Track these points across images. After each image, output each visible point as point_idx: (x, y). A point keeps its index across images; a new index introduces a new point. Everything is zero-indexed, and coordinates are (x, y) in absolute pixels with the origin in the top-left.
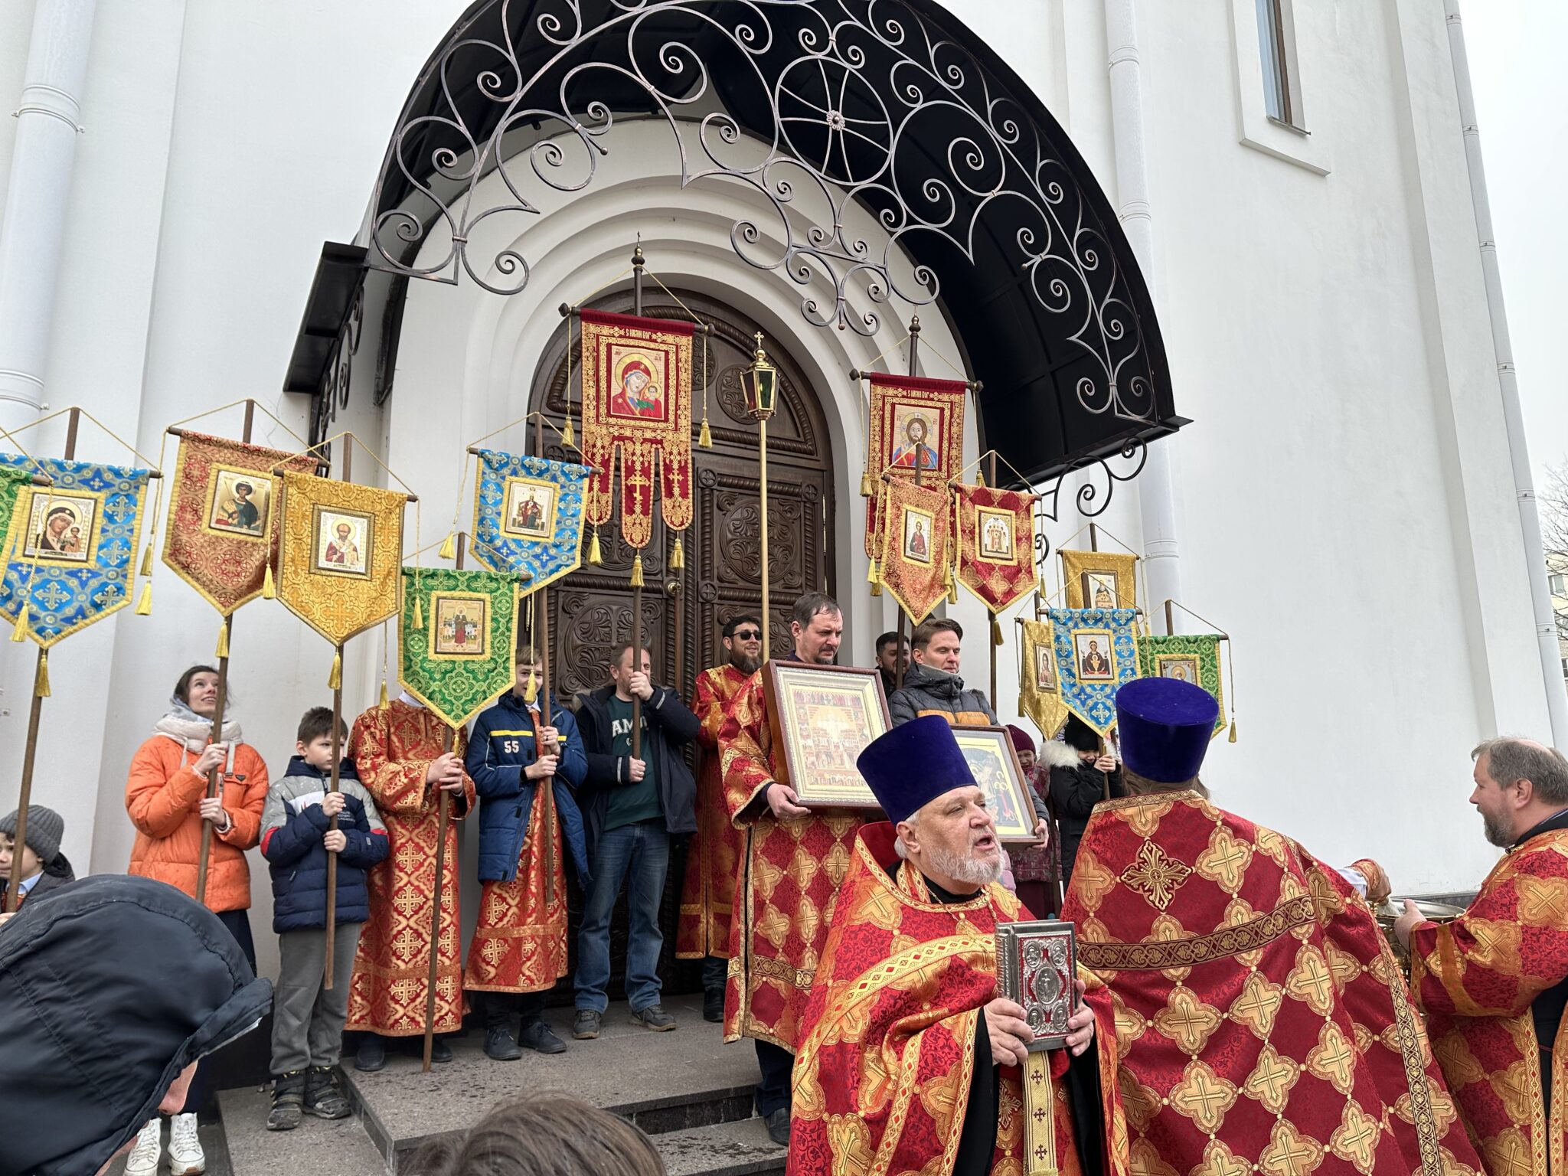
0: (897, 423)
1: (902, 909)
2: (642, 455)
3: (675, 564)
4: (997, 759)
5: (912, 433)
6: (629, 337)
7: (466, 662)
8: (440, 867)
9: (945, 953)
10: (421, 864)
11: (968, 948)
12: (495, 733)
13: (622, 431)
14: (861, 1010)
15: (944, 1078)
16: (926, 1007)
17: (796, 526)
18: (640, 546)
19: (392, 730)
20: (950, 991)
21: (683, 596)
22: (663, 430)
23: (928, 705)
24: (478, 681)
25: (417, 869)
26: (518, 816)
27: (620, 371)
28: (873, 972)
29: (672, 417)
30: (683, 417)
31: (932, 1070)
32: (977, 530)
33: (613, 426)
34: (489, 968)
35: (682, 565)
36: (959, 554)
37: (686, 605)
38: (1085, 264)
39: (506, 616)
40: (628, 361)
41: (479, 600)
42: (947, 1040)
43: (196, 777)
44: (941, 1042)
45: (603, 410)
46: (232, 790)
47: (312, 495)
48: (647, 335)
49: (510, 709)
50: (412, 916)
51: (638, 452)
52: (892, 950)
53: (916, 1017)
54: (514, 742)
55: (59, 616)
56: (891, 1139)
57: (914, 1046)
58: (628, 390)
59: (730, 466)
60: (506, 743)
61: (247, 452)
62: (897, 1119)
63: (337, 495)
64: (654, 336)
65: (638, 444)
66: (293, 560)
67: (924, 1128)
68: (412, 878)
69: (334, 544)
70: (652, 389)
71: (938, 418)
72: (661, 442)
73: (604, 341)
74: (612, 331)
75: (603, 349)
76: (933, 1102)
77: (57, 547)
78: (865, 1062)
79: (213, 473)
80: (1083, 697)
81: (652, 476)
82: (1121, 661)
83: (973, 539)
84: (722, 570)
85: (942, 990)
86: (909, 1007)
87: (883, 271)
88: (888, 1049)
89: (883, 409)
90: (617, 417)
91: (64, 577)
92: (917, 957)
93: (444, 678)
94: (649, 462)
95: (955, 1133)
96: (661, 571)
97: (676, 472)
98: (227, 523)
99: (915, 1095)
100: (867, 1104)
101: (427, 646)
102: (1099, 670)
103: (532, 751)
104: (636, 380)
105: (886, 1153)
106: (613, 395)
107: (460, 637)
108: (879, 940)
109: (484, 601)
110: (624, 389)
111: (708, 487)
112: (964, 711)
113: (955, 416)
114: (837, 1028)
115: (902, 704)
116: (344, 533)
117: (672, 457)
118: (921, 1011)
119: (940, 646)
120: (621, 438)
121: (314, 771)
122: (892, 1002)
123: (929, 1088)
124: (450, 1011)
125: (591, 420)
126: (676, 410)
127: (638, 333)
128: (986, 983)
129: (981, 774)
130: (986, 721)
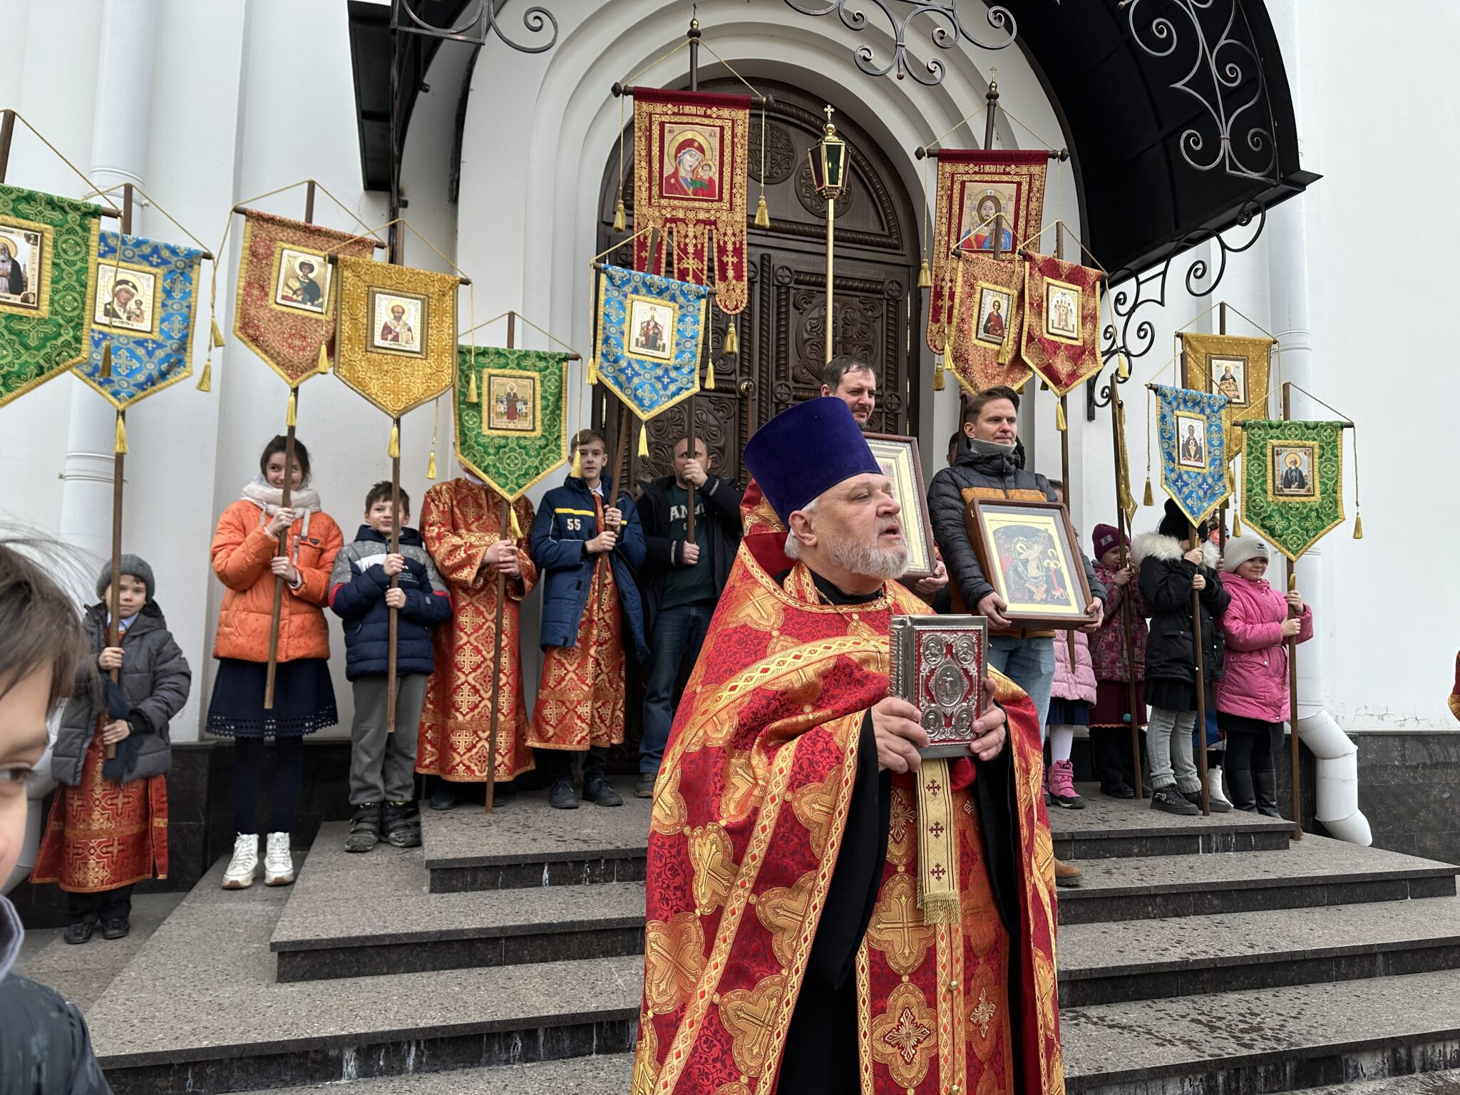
0: (967, 202)
1: (785, 610)
2: (695, 237)
3: (729, 349)
4: (1050, 537)
5: (985, 213)
6: (683, 114)
7: (519, 438)
8: (499, 631)
9: (830, 653)
10: (481, 627)
11: (860, 647)
12: (559, 511)
13: (674, 213)
14: (729, 713)
15: (821, 785)
16: (805, 708)
17: (877, 325)
19: (455, 503)
21: (756, 397)
22: (717, 210)
23: (974, 483)
24: (530, 457)
25: (476, 631)
26: (578, 588)
27: (673, 151)
29: (726, 196)
30: (738, 196)
31: (808, 776)
32: (1045, 304)
33: (665, 208)
34: (548, 728)
35: (736, 349)
36: (1025, 329)
37: (760, 406)
39: (556, 394)
40: (681, 139)
41: (529, 378)
42: (827, 743)
43: (266, 537)
45: (655, 190)
46: (306, 551)
47: (367, 278)
48: (701, 111)
49: (574, 490)
50: (470, 673)
51: (691, 234)
53: (793, 720)
54: (576, 521)
55: (131, 381)
56: (756, 852)
57: (787, 751)
58: (681, 169)
59: (806, 263)
60: (569, 520)
61: (309, 232)
62: (764, 829)
63: (391, 278)
64: (709, 112)
65: (691, 226)
66: (350, 339)
67: (796, 839)
68: (472, 639)
69: (389, 324)
70: (706, 168)
71: (1015, 193)
72: (714, 223)
73: (656, 119)
74: (665, 109)
75: (656, 128)
76: (807, 810)
77: (124, 317)
78: (732, 769)
79: (278, 251)
81: (706, 258)
83: (1040, 314)
84: (798, 371)
85: (827, 691)
86: (788, 710)
87: (950, 13)
88: (759, 755)
89: (952, 188)
90: (669, 198)
91: (132, 346)
92: (797, 657)
93: (498, 453)
94: (702, 245)
95: (832, 846)
96: (735, 371)
97: (730, 254)
98: (291, 300)
99: (786, 802)
100: (730, 812)
101: (481, 422)
102: (1195, 456)
103: (592, 530)
104: (689, 159)
105: (751, 868)
106: (665, 175)
107: (512, 414)
108: (756, 641)
109: (533, 379)
110: (677, 170)
111: (784, 284)
112: (1016, 488)
113: (1035, 189)
114: (701, 733)
116: (398, 314)
117: (726, 239)
118: (802, 712)
119: (991, 415)
120: (674, 220)
121: (379, 536)
122: (765, 702)
123: (803, 795)
124: (503, 762)
125: (643, 203)
126: (732, 189)
127: (693, 109)
128: (878, 683)
129: (1030, 551)
130: (1043, 499)
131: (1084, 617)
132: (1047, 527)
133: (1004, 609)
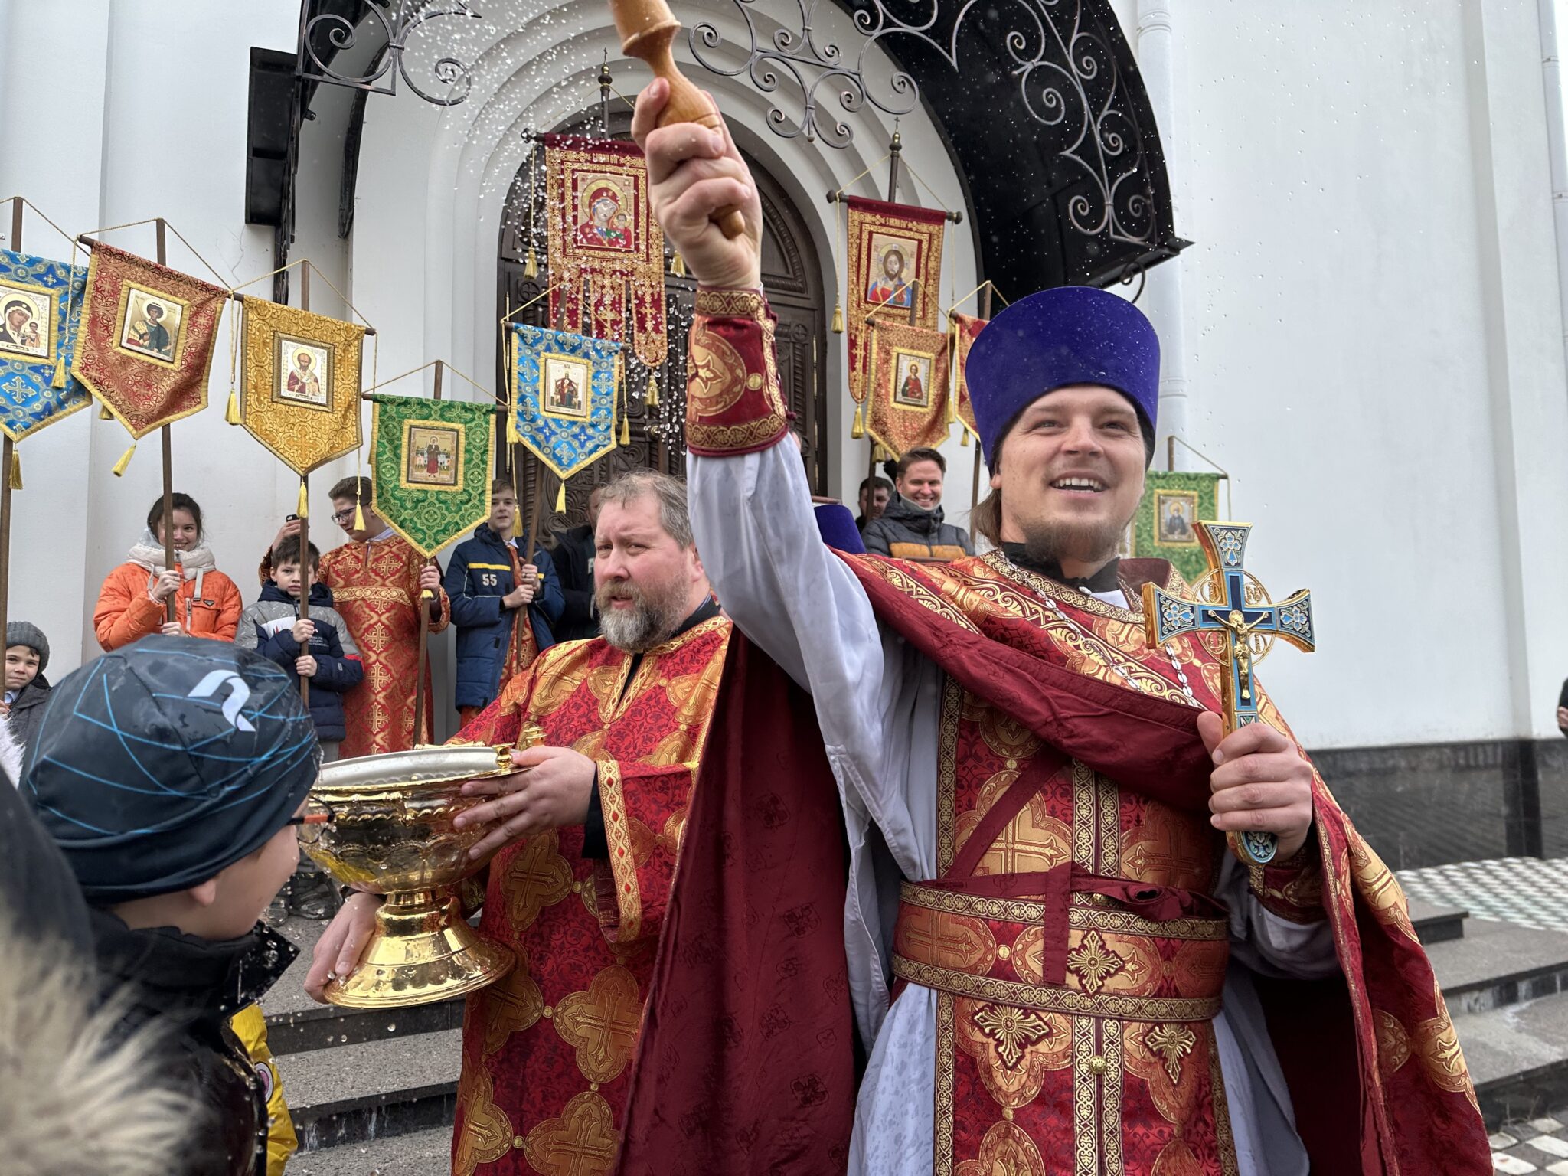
2: (612, 288)
3: (650, 402)
5: (889, 266)
6: (596, 163)
7: (438, 492)
10: (388, 686)
12: (472, 566)
13: (590, 263)
22: (633, 261)
23: (902, 538)
24: (450, 512)
27: (586, 201)
29: (642, 247)
30: (654, 247)
33: (581, 258)
38: (1079, 71)
39: (481, 447)
40: (594, 187)
41: (452, 430)
43: (150, 602)
46: (200, 614)
47: (273, 323)
48: (615, 160)
49: (486, 543)
51: (608, 285)
54: (492, 576)
58: (596, 218)
60: (484, 576)
61: (162, 274)
63: (297, 324)
64: (622, 160)
65: (607, 276)
66: (256, 388)
69: (296, 373)
71: (915, 251)
72: (631, 274)
73: (568, 166)
74: (577, 157)
75: (568, 176)
77: (18, 340)
79: (125, 290)
81: (624, 310)
87: (856, 77)
89: (861, 237)
90: (584, 247)
93: (416, 507)
94: (620, 296)
97: (648, 306)
98: (137, 344)
101: (399, 475)
103: (509, 584)
104: (603, 208)
106: (579, 225)
107: (433, 467)
109: (457, 431)
110: (591, 219)
112: (940, 544)
113: (934, 249)
115: (876, 535)
116: (304, 363)
117: (644, 290)
120: (590, 271)
121: (285, 597)
125: (558, 252)
126: (648, 239)
127: (606, 157)
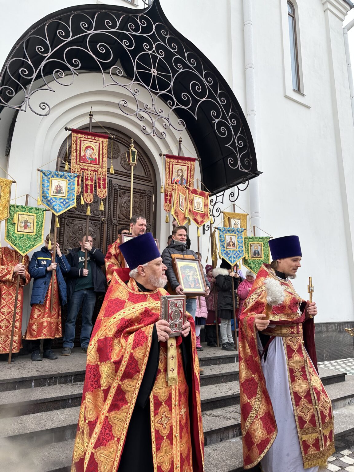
0: (174, 170)
1: (129, 293)
2: (91, 175)
3: (101, 209)
4: (195, 269)
5: (179, 173)
6: (87, 138)
7: (27, 235)
8: (17, 299)
9: (143, 307)
10: (11, 299)
11: (150, 305)
12: (39, 258)
13: (84, 167)
14: (113, 326)
15: (141, 347)
16: (136, 324)
17: (144, 203)
18: (89, 203)
19: (4, 256)
20: (145, 319)
21: (107, 223)
22: (98, 168)
23: (175, 253)
24: (31, 241)
25: (9, 301)
26: (45, 284)
27: (84, 149)
28: (118, 313)
29: (101, 164)
30: (104, 164)
31: (138, 344)
33: (81, 165)
34: (35, 332)
35: (103, 209)
36: (188, 208)
37: (108, 226)
38: (231, 123)
39: (41, 221)
40: (86, 145)
41: (32, 216)
42: (143, 334)
44: (141, 335)
45: (78, 160)
48: (93, 138)
49: (44, 252)
50: (7, 315)
51: (89, 174)
52: (125, 306)
53: (133, 328)
54: (45, 261)
56: (122, 369)
57: (131, 338)
59: (123, 183)
60: (42, 261)
62: (125, 362)
64: (95, 138)
67: (134, 364)
68: (8, 303)
70: (94, 155)
71: (187, 169)
72: (97, 171)
73: (79, 139)
74: (82, 136)
75: (79, 141)
76: (137, 355)
78: (114, 344)
80: (227, 254)
81: (94, 181)
82: (239, 244)
83: (192, 204)
84: (120, 215)
85: (142, 319)
86: (130, 325)
87: (168, 119)
88: (123, 339)
89: (170, 166)
90: (83, 163)
92: (133, 308)
93: (20, 239)
94: (93, 177)
95: (144, 365)
96: (100, 214)
97: (102, 181)
99: (131, 353)
100: (114, 357)
102: (232, 246)
104: (89, 152)
105: (120, 373)
106: (81, 156)
107: (26, 227)
108: (121, 303)
109: (34, 216)
110: (85, 154)
111: (116, 189)
112: (186, 254)
113: (192, 168)
114: (105, 332)
115: (167, 252)
117: (101, 176)
118: (135, 325)
119: (179, 234)
120: (84, 169)
122: (124, 323)
123: (136, 351)
124: (17, 346)
125: (74, 163)
126: (102, 162)
127: (90, 137)
128: (156, 316)
129: (190, 273)
130: (194, 258)
131: (205, 292)
132: (195, 266)
133: (183, 290)
